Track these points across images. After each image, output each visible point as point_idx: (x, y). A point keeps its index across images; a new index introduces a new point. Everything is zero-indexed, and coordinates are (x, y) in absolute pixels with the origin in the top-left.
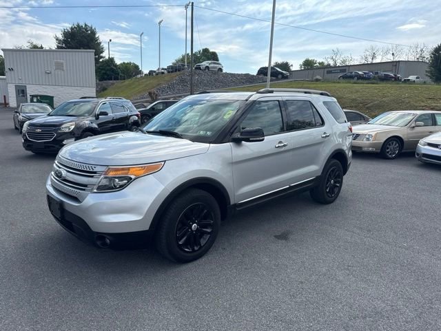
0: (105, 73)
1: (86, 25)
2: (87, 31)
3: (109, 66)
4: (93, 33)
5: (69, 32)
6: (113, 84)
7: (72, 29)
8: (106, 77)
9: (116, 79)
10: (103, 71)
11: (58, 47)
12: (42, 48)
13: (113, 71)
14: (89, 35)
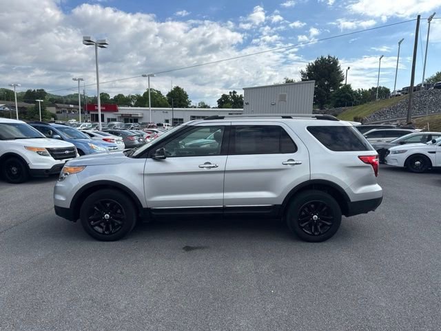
0: (340, 100)
1: (329, 57)
2: (330, 62)
3: (344, 93)
4: (335, 63)
5: (313, 65)
6: (344, 110)
7: (316, 62)
8: (340, 104)
9: (350, 105)
10: (337, 99)
11: (303, 80)
12: (292, 82)
13: (347, 97)
14: (331, 66)
